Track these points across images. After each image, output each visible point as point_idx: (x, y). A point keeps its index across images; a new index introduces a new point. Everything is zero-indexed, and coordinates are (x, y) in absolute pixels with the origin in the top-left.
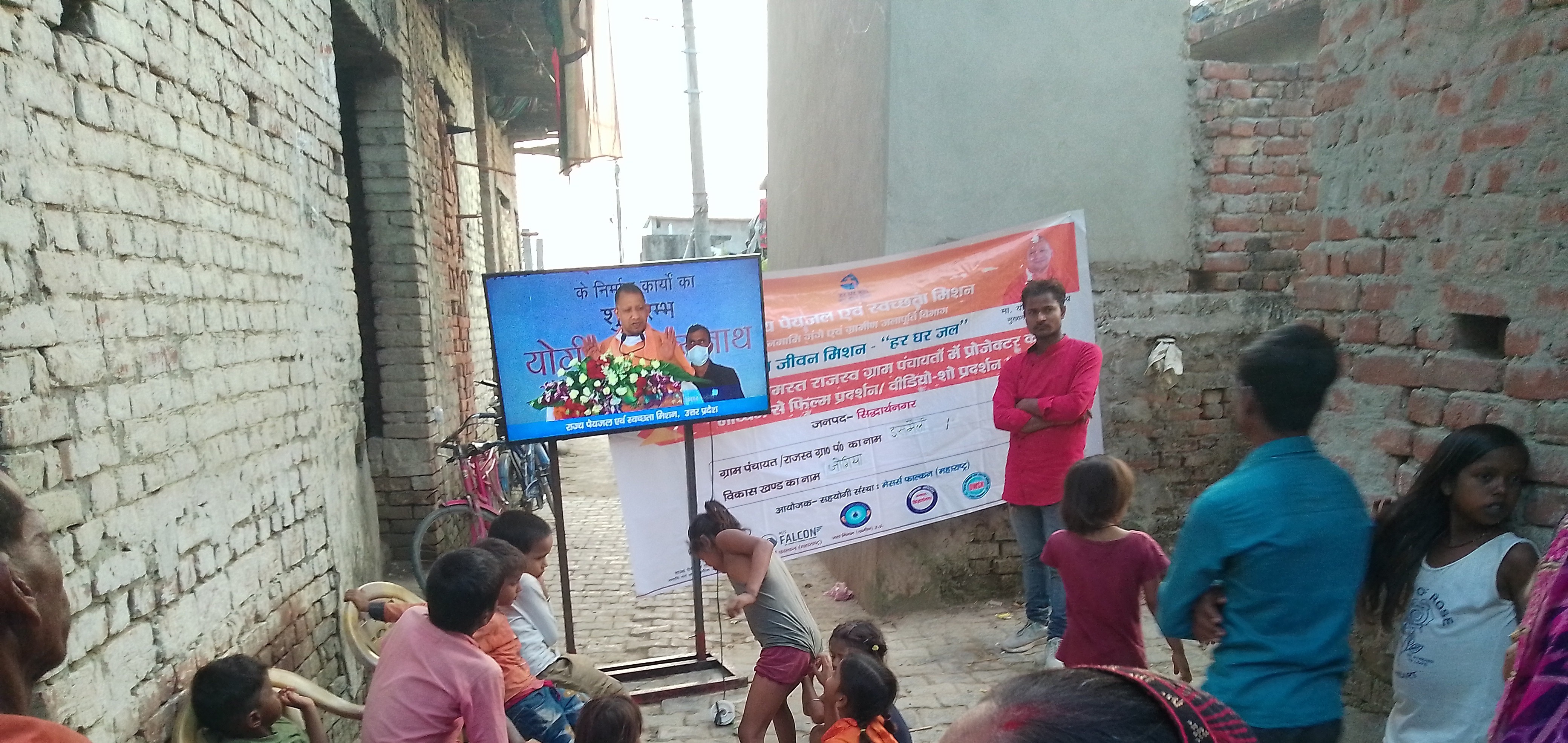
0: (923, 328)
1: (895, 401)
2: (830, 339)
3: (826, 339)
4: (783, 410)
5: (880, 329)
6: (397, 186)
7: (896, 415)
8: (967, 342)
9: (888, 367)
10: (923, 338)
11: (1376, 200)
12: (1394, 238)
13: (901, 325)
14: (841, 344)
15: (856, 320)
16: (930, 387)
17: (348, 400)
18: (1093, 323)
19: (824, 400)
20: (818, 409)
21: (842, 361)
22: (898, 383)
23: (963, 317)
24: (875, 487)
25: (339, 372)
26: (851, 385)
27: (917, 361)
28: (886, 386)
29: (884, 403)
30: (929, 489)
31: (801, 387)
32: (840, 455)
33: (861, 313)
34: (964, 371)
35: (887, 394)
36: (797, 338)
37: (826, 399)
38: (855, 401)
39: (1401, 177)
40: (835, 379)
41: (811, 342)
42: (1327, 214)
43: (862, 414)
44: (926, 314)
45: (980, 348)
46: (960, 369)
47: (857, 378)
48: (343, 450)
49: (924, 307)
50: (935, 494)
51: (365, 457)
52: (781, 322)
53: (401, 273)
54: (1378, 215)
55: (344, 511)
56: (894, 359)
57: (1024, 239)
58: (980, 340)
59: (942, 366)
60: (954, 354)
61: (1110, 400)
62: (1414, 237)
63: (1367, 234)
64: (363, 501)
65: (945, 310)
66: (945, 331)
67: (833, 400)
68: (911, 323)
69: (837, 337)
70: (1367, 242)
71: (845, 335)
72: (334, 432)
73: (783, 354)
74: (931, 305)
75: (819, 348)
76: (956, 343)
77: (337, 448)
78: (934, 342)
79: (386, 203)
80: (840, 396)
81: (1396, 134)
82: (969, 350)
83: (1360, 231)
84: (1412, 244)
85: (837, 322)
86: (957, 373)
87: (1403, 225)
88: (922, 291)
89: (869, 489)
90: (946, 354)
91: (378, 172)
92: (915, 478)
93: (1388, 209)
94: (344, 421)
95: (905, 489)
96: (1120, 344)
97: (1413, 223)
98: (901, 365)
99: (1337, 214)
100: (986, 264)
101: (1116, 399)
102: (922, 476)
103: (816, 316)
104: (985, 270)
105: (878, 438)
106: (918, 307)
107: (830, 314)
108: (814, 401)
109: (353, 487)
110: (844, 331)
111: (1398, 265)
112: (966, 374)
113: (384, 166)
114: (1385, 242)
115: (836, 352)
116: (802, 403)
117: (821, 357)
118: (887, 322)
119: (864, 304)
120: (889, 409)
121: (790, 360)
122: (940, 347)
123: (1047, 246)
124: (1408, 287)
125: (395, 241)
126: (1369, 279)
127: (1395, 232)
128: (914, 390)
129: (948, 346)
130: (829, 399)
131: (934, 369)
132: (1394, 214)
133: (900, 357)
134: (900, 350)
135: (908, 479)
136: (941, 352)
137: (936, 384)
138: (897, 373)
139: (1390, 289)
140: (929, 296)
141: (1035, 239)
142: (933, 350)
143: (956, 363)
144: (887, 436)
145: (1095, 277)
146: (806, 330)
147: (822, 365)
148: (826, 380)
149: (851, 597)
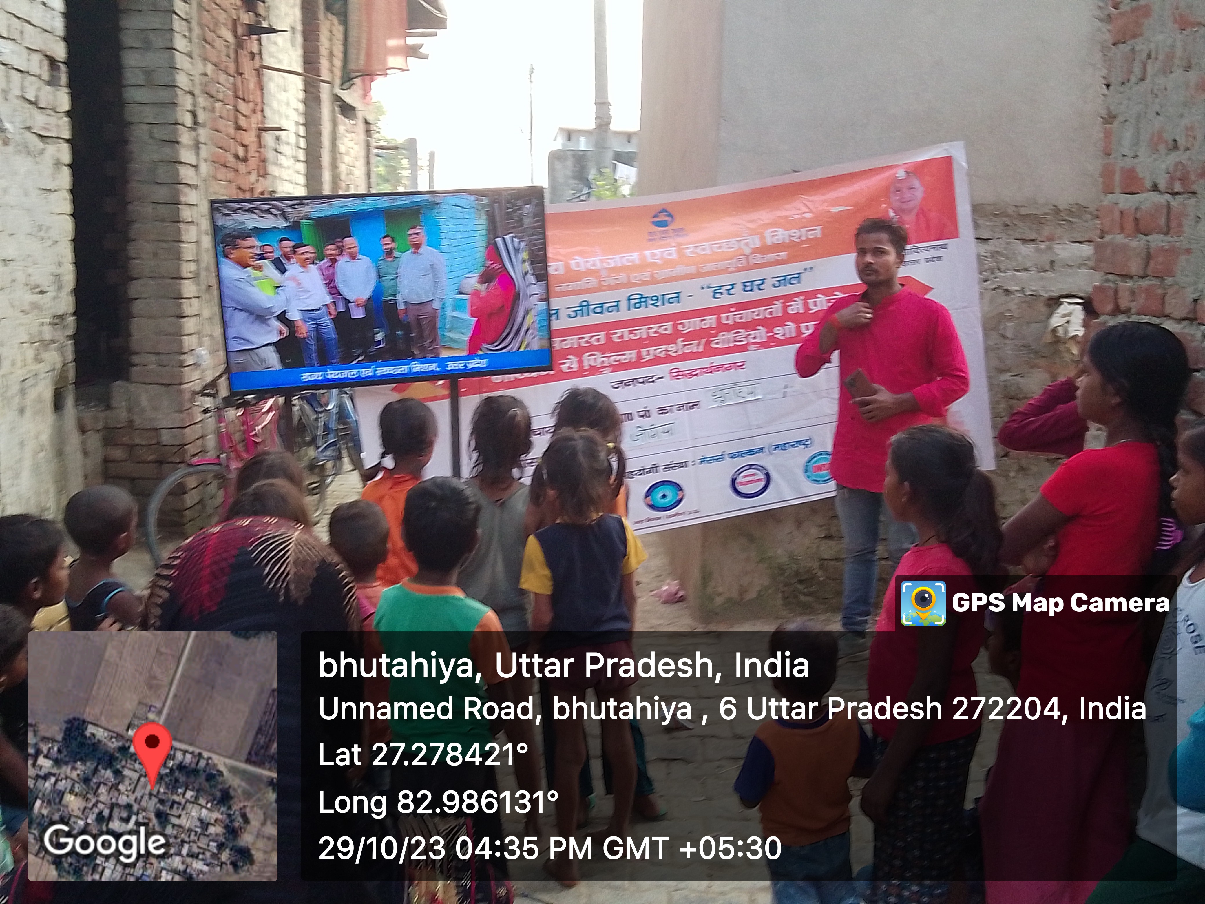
0: (754, 275)
1: (719, 360)
2: (635, 285)
3: (630, 284)
4: (575, 366)
5: (699, 275)
6: (163, 95)
7: (720, 378)
8: (811, 294)
9: (711, 321)
10: (755, 288)
11: (1162, 148)
12: (1177, 193)
13: (726, 271)
14: (648, 291)
15: (668, 263)
16: (763, 345)
17: (47, 337)
18: (976, 276)
20: (619, 367)
22: (724, 339)
23: (807, 264)
24: (690, 463)
25: (35, 306)
27: (748, 315)
28: (708, 343)
29: (704, 362)
30: (760, 468)
32: (646, 422)
33: (675, 256)
34: (807, 328)
35: (710, 352)
36: (593, 282)
37: (630, 355)
38: (668, 359)
39: (1185, 122)
41: (610, 288)
42: (1121, 163)
43: (677, 375)
44: (759, 259)
46: (804, 325)
48: (32, 394)
49: (755, 251)
50: (768, 475)
51: (70, 402)
52: (573, 262)
53: (162, 193)
54: (1164, 166)
55: (27, 463)
57: (887, 174)
58: (828, 292)
59: (780, 321)
60: (796, 307)
61: (1002, 371)
62: (1194, 193)
63: (1155, 188)
64: (60, 453)
65: (783, 255)
66: (784, 280)
67: (640, 357)
68: (739, 270)
69: (645, 283)
70: (1155, 197)
71: (653, 281)
72: (20, 373)
73: (575, 301)
74: (764, 249)
75: (621, 295)
77: (23, 392)
78: (769, 292)
79: (149, 114)
81: (1178, 74)
82: (815, 304)
83: (1148, 184)
84: (1192, 201)
85: (644, 266)
86: (798, 330)
87: (1183, 180)
88: (753, 232)
89: (683, 465)
90: (785, 307)
91: (140, 79)
92: (742, 454)
93: (1173, 158)
94: (38, 360)
95: (729, 467)
96: (1013, 304)
97: (1193, 178)
98: (728, 318)
99: (1128, 163)
100: (836, 202)
101: (1008, 370)
102: (751, 452)
104: (835, 210)
105: (695, 405)
106: (747, 251)
107: (634, 257)
108: (614, 358)
109: (45, 437)
110: (652, 276)
111: (1180, 225)
113: (148, 73)
114: (1168, 197)
115: (642, 300)
116: (598, 359)
117: (624, 305)
118: (708, 267)
119: (679, 245)
120: (710, 370)
121: (584, 308)
122: (777, 298)
123: (916, 183)
124: (1188, 251)
125: (156, 157)
126: (1156, 240)
127: (1178, 187)
128: (744, 348)
129: (789, 298)
131: (770, 323)
132: (1177, 164)
133: (726, 308)
135: (733, 456)
137: (769, 342)
138: (722, 328)
139: (1172, 252)
140: (763, 238)
141: (901, 174)
142: (768, 302)
144: (708, 403)
145: (981, 222)
146: (604, 273)
147: (624, 315)
149: (681, 599)
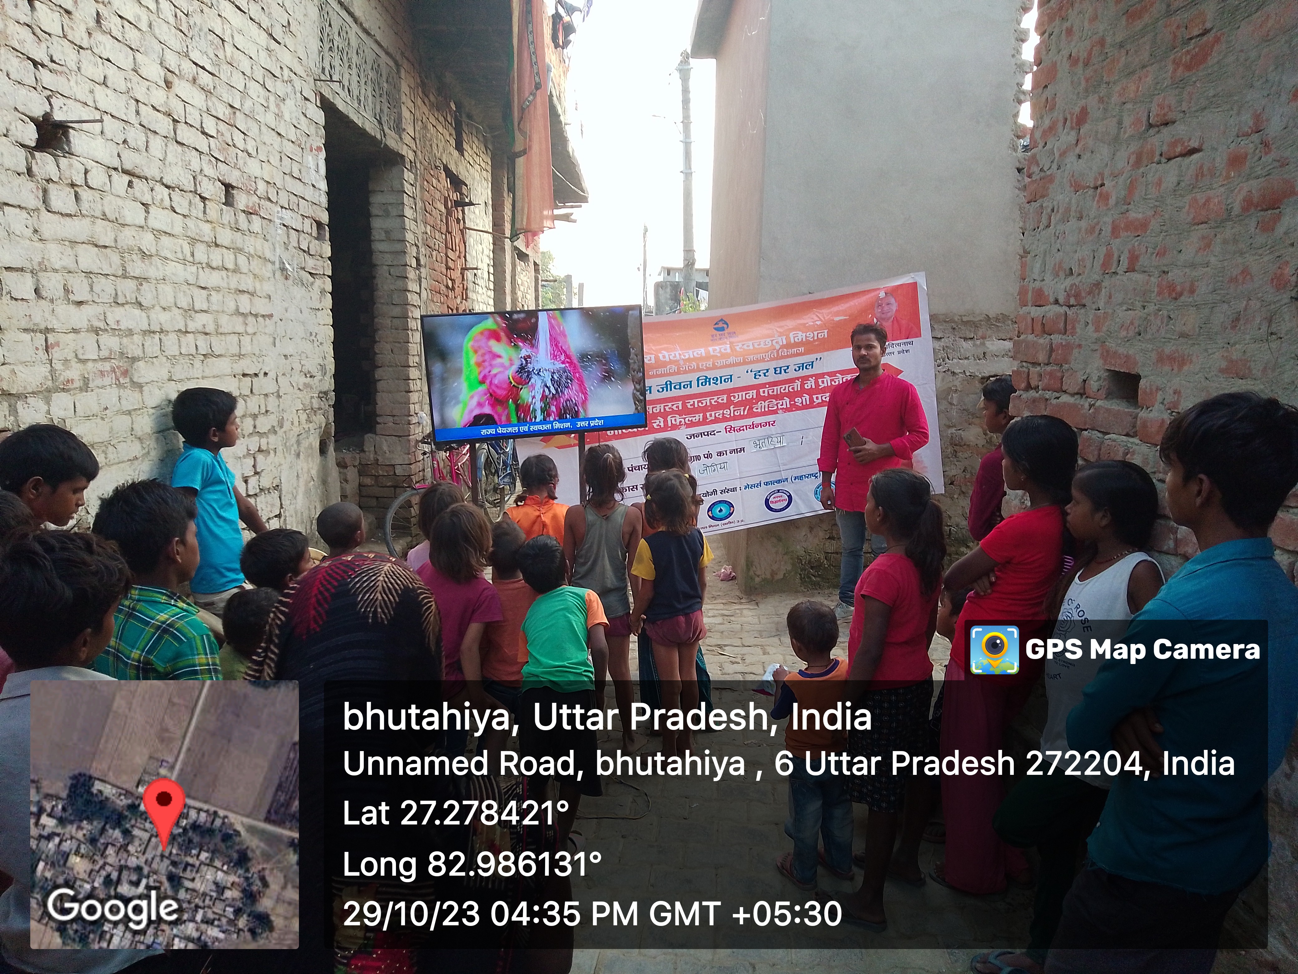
0: (782, 363)
1: (758, 420)
2: (702, 370)
3: (700, 370)
4: (662, 424)
5: (745, 363)
6: (397, 246)
7: (759, 431)
8: (821, 376)
9: (752, 394)
10: (783, 371)
11: (1062, 274)
12: (1072, 306)
13: (763, 360)
14: (711, 374)
15: (724, 356)
16: (788, 410)
17: (316, 406)
18: (933, 364)
19: (697, 418)
20: (691, 425)
21: (712, 388)
22: (761, 406)
23: (818, 355)
24: (738, 489)
25: (307, 386)
26: (719, 406)
27: (777, 390)
28: (751, 408)
29: (749, 421)
30: (785, 492)
31: (678, 407)
32: (709, 461)
33: (729, 351)
34: (817, 398)
35: (752, 414)
36: (674, 368)
37: (699, 417)
38: (724, 419)
39: (1076, 257)
40: (707, 401)
41: (686, 372)
42: (1032, 285)
43: (730, 430)
44: (785, 352)
45: (831, 381)
46: (814, 397)
47: (725, 401)
48: (305, 444)
49: (783, 347)
50: (790, 497)
51: (332, 448)
52: (662, 355)
53: (397, 312)
54: (1063, 287)
55: (302, 489)
56: (757, 387)
58: (832, 374)
59: (799, 394)
60: (811, 384)
61: (949, 427)
62: (1084, 306)
63: (1056, 302)
65: (802, 349)
66: (802, 366)
67: (705, 418)
68: (772, 359)
69: (709, 369)
70: (1056, 308)
71: (714, 368)
72: (296, 430)
73: (662, 381)
74: (789, 346)
75: (693, 377)
76: (811, 376)
77: (299, 443)
78: (792, 374)
79: (388, 259)
80: (711, 415)
81: (1073, 222)
82: (823, 382)
83: (1052, 300)
84: (1083, 311)
85: (708, 357)
86: (811, 400)
87: (1076, 296)
88: (781, 334)
89: (734, 490)
90: (802, 385)
91: (382, 236)
92: (772, 483)
93: (1069, 282)
94: (310, 422)
95: (764, 492)
96: (957, 381)
97: (1083, 294)
98: (765, 392)
99: (1037, 284)
100: (837, 314)
101: (953, 426)
102: (779, 482)
103: (691, 352)
104: (837, 319)
105: (742, 450)
106: (778, 347)
107: (702, 351)
108: (688, 419)
109: (314, 472)
110: (714, 364)
111: (1074, 328)
112: (820, 401)
113: (388, 232)
114: (1065, 308)
115: (707, 380)
116: (677, 420)
117: (694, 383)
118: (751, 358)
119: (731, 343)
120: (753, 426)
121: (668, 386)
122: (798, 379)
123: (892, 300)
124: (1079, 346)
125: (392, 287)
126: (1057, 339)
127: (1072, 301)
128: (775, 412)
129: (805, 379)
130: (701, 417)
131: (792, 395)
132: (1072, 286)
133: (763, 386)
134: (762, 380)
135: (767, 484)
136: (798, 383)
137: (793, 408)
138: (760, 398)
139: (1068, 346)
140: (788, 338)
141: (882, 294)
142: (792, 381)
143: (811, 392)
144: (751, 449)
145: (935, 326)
146: (681, 362)
147: (695, 390)
148: (698, 402)
149: (734, 578)
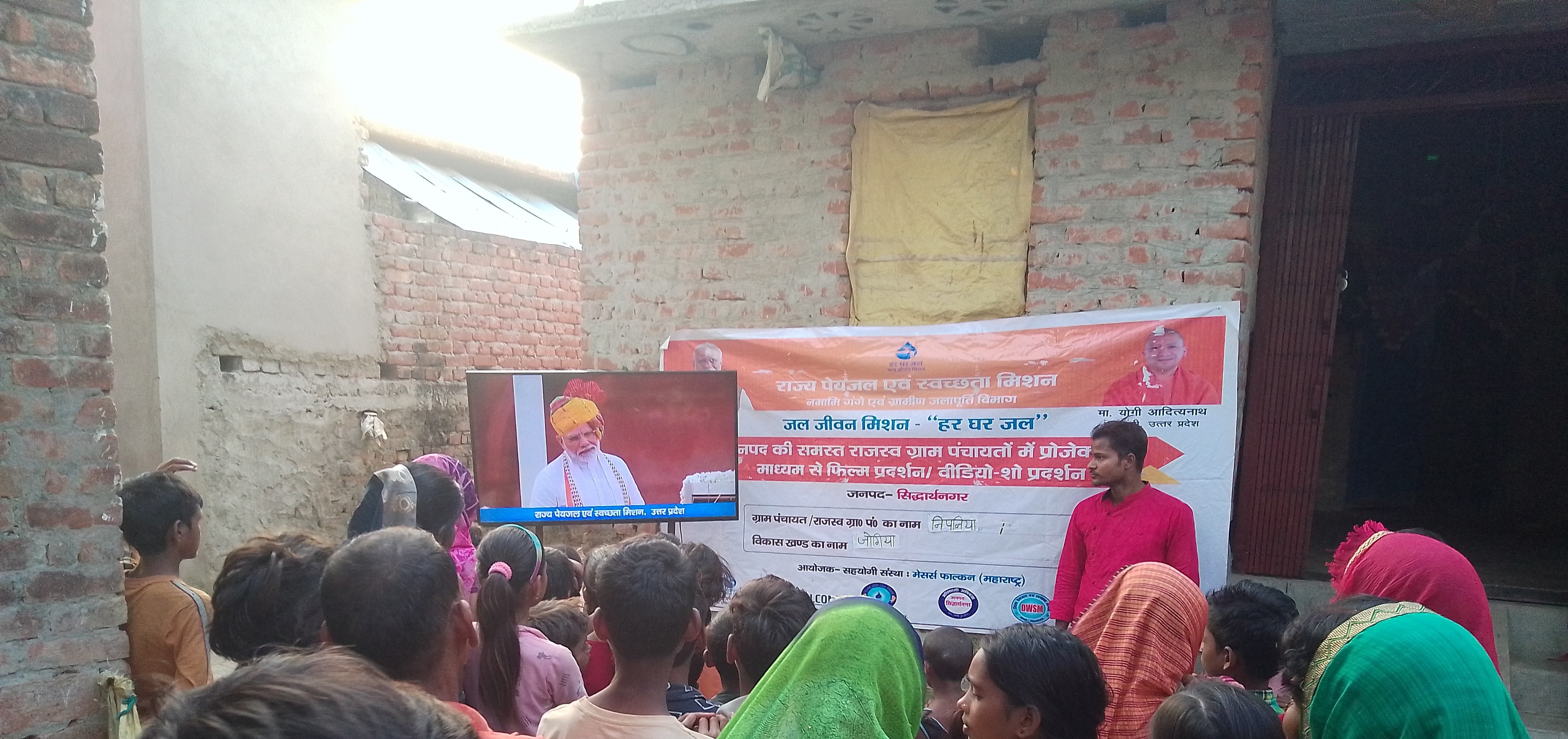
0: (982, 414)
1: (943, 489)
2: (870, 408)
3: (866, 407)
4: (820, 471)
8: (1044, 442)
9: (938, 451)
10: (982, 426)
13: (954, 406)
14: (881, 416)
19: (863, 471)
20: (855, 479)
21: (880, 434)
22: (948, 470)
23: (1041, 411)
24: (905, 575)
26: (890, 461)
27: (973, 451)
28: (935, 471)
29: (930, 488)
30: (970, 594)
31: (839, 452)
32: (872, 530)
34: (1034, 473)
35: (935, 479)
38: (897, 480)
40: (874, 450)
41: (849, 408)
43: (906, 495)
45: (1059, 450)
46: (1030, 470)
47: (899, 455)
50: (975, 603)
56: (945, 443)
58: (1061, 441)
59: (1008, 462)
60: (1027, 451)
65: (1014, 399)
66: (1014, 424)
67: (872, 474)
68: (967, 407)
69: (878, 408)
73: (821, 415)
75: (857, 416)
76: (1029, 440)
78: (996, 433)
80: (881, 471)
82: (1046, 451)
86: (1024, 474)
89: (900, 574)
90: (1014, 451)
92: (952, 577)
95: (941, 586)
98: (955, 451)
102: (962, 577)
103: (860, 382)
104: (1076, 360)
105: (917, 524)
108: (852, 469)
112: (1037, 477)
115: (875, 423)
116: (840, 469)
117: (859, 424)
120: (936, 496)
121: (827, 423)
122: (1008, 440)
123: (1177, 342)
128: (969, 482)
129: (1018, 442)
130: (867, 471)
131: (998, 463)
133: (954, 442)
134: (951, 434)
135: (945, 577)
136: (1009, 446)
137: (996, 481)
138: (948, 459)
141: (1159, 330)
142: (997, 442)
143: (1026, 463)
144: (927, 525)
147: (859, 433)
148: (864, 450)
